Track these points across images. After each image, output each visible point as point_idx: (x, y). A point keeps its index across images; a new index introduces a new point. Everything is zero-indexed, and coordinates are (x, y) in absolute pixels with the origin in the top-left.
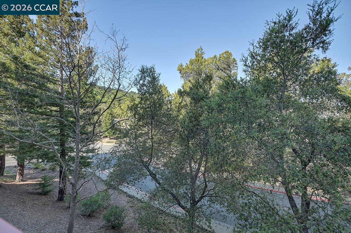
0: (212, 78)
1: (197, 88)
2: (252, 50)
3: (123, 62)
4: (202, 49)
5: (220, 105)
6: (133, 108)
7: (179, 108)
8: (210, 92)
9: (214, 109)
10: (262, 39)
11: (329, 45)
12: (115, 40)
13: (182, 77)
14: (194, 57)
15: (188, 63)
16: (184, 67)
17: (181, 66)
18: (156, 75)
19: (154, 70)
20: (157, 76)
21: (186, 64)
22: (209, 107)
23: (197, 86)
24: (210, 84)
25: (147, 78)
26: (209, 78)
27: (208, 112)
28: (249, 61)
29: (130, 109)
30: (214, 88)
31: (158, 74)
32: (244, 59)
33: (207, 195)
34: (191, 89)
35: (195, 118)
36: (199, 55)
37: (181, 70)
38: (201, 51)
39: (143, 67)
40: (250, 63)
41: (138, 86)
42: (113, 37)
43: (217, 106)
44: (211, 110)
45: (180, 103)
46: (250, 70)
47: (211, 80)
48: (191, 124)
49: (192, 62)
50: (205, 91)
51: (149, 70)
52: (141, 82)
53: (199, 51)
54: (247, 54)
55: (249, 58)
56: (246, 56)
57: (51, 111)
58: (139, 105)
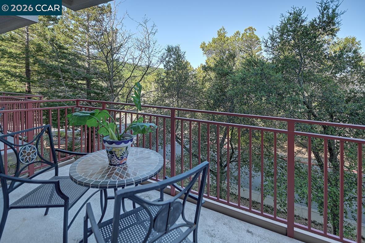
0: (235, 56)
1: (222, 65)
2: (271, 33)
3: (154, 44)
4: (224, 29)
5: (243, 79)
6: (159, 81)
7: (203, 82)
8: (234, 68)
9: (238, 82)
10: (279, 26)
11: (336, 34)
12: (145, 26)
13: (205, 53)
14: (216, 36)
15: (211, 41)
16: (207, 45)
17: (204, 44)
18: (181, 53)
19: (179, 49)
20: (182, 55)
21: (209, 42)
22: (234, 80)
23: (221, 63)
24: (234, 61)
25: (173, 56)
26: (232, 56)
27: (233, 84)
28: (269, 43)
29: (157, 82)
30: (238, 64)
31: (183, 53)
32: (264, 41)
33: (234, 160)
34: (216, 66)
35: (220, 89)
36: (221, 34)
37: (203, 47)
38: (223, 31)
39: (169, 47)
40: (270, 45)
41: (165, 63)
42: (144, 25)
43: (241, 80)
44: (235, 83)
45: (204, 77)
46: (270, 50)
47: (234, 58)
48: (217, 95)
49: (214, 41)
50: (229, 67)
51: (174, 49)
52: (167, 59)
53: (221, 31)
54: (267, 37)
55: (269, 41)
56: (266, 38)
57: (78, 84)
58: (165, 79)
